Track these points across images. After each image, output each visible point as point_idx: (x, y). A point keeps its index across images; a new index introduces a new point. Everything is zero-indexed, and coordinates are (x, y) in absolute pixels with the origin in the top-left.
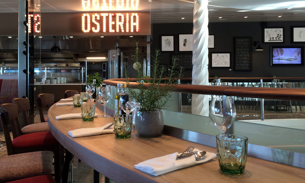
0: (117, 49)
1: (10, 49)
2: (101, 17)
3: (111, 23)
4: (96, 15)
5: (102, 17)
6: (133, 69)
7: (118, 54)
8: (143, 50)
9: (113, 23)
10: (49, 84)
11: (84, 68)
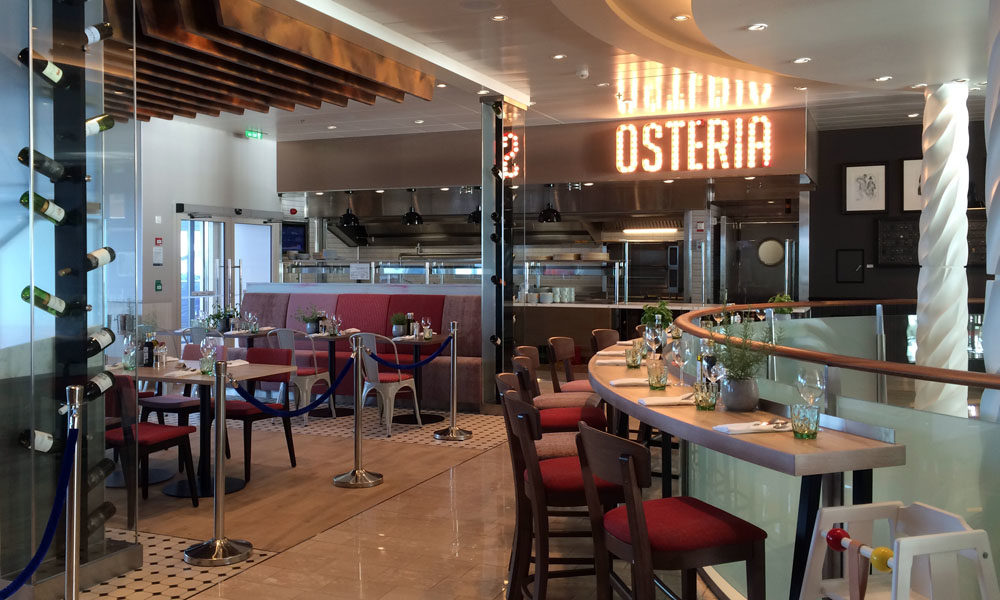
0: (709, 208)
1: (434, 213)
2: (667, 133)
3: (693, 145)
4: (653, 125)
5: (670, 129)
6: (759, 259)
7: (713, 222)
8: (788, 206)
9: (700, 145)
10: (534, 305)
11: (622, 264)
